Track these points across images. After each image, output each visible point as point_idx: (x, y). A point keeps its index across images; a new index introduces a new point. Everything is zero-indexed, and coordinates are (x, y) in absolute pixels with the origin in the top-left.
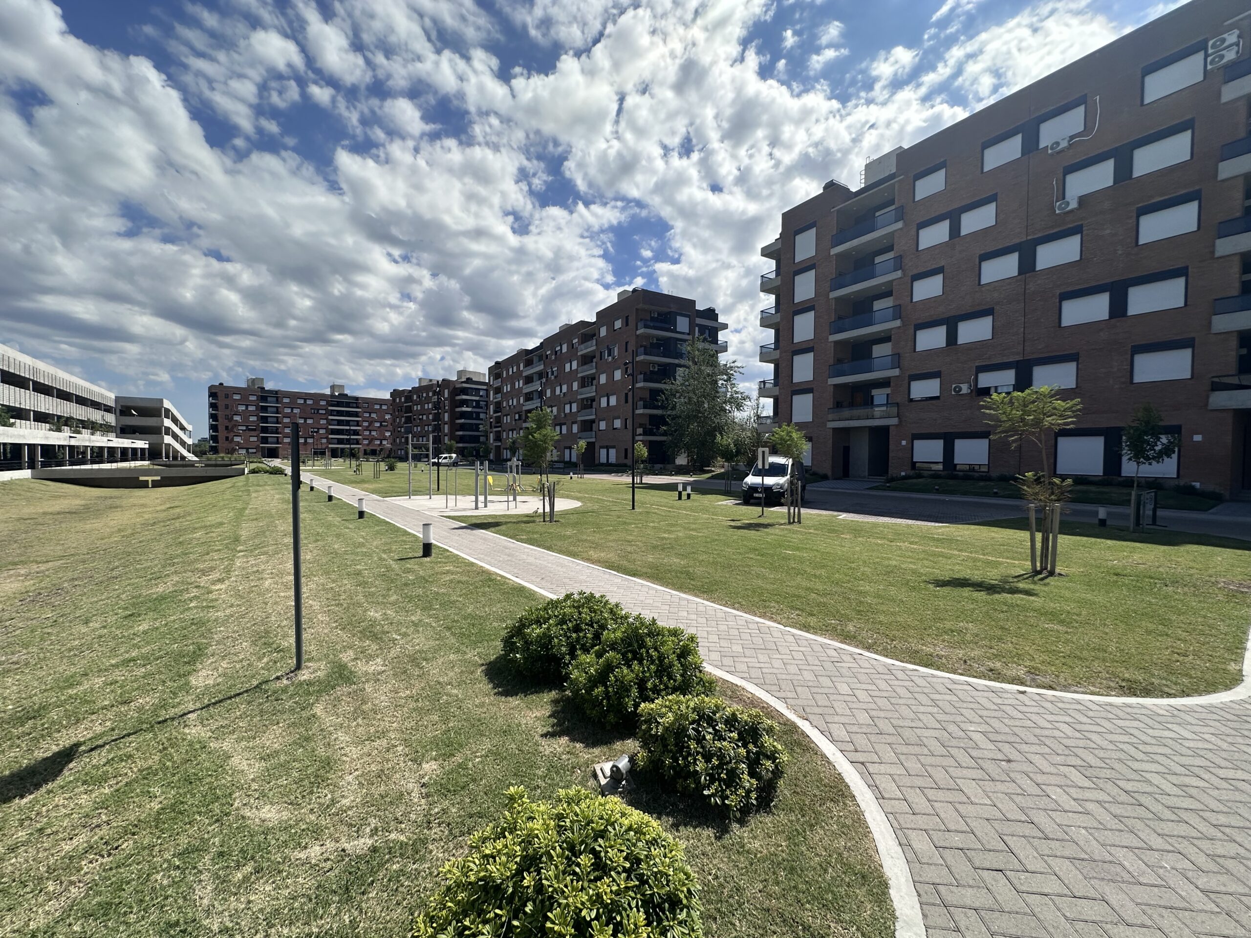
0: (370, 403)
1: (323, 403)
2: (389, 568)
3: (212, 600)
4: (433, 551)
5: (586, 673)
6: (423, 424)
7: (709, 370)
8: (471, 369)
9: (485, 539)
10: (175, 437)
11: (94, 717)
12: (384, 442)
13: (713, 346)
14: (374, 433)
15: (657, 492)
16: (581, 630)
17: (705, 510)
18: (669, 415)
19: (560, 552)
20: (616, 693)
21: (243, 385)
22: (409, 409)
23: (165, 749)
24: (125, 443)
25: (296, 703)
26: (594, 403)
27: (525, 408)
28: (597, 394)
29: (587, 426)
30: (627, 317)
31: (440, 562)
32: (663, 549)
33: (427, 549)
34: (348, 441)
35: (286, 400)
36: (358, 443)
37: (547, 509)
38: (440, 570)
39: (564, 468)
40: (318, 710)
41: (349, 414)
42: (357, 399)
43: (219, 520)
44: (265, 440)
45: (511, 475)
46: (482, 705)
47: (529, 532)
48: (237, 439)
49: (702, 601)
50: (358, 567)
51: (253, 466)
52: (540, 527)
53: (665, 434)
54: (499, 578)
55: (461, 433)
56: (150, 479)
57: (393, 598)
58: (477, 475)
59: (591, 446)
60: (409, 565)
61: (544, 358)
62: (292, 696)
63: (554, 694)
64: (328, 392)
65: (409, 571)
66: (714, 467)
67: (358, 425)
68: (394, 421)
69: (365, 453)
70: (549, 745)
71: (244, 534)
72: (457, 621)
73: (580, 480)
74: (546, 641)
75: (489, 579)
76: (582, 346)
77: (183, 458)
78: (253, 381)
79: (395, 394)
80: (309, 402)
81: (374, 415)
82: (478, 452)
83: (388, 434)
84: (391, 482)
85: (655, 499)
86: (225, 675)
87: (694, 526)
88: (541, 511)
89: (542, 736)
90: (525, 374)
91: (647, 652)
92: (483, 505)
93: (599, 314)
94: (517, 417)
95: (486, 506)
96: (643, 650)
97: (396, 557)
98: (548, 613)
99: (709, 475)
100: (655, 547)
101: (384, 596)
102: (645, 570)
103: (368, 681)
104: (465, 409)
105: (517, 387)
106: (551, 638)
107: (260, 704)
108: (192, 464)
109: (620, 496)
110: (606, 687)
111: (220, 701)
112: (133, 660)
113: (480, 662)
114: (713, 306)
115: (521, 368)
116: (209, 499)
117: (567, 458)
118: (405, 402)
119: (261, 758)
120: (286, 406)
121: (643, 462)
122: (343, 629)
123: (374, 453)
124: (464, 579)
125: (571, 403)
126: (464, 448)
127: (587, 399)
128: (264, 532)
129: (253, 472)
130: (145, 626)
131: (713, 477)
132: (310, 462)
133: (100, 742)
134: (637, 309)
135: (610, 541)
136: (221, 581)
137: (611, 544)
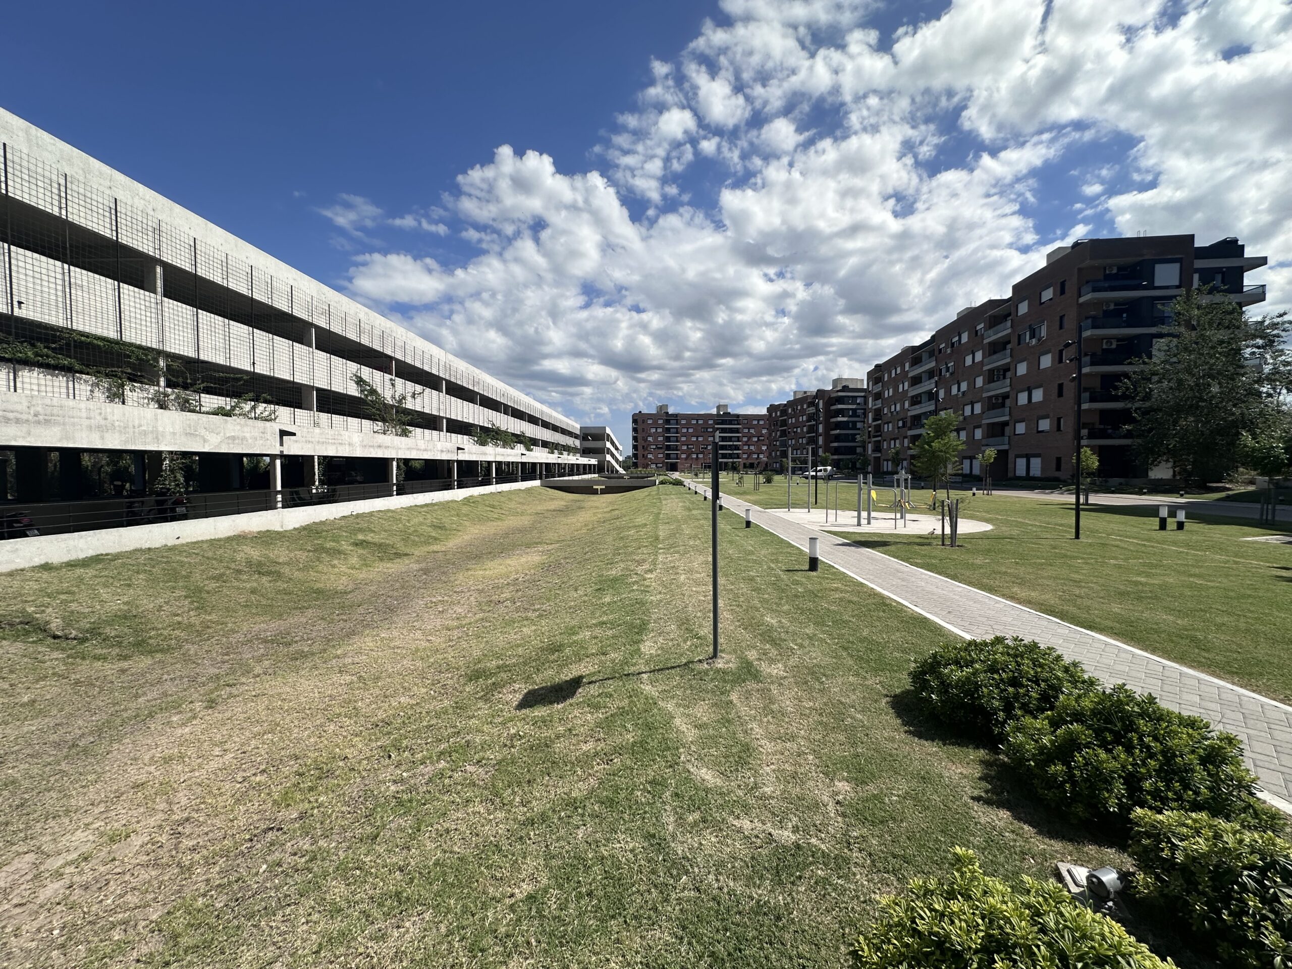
0: (749, 418)
1: (711, 422)
2: (777, 577)
3: (647, 586)
4: (819, 566)
5: (1036, 741)
6: (797, 436)
7: (1223, 335)
8: (845, 377)
9: (872, 559)
10: (613, 455)
11: (588, 660)
12: (761, 456)
13: (1234, 298)
14: (752, 448)
15: (1117, 516)
16: (1022, 686)
17: (1219, 548)
18: (1139, 409)
19: (970, 584)
20: (1086, 780)
21: (654, 412)
22: (784, 423)
23: (631, 696)
24: (584, 461)
25: (716, 686)
26: (1008, 402)
27: (910, 414)
28: (1012, 389)
29: (997, 431)
30: (1063, 284)
31: (827, 578)
32: (1139, 599)
33: (814, 563)
34: (730, 456)
35: (683, 422)
36: (738, 458)
37: (948, 530)
38: (828, 586)
39: (961, 483)
40: (734, 697)
41: (731, 431)
42: (738, 416)
43: (644, 522)
44: (668, 456)
45: (899, 489)
46: (892, 740)
47: (925, 556)
48: (650, 456)
49: (1230, 686)
50: (751, 573)
51: (662, 478)
52: (938, 551)
53: (1129, 435)
54: (894, 604)
55: (836, 444)
56: (599, 487)
57: (786, 608)
58: (860, 489)
59: (1002, 455)
60: (798, 577)
61: (936, 352)
62: (712, 680)
63: (982, 753)
64: (714, 411)
65: (797, 583)
66: (1231, 481)
67: (738, 441)
68: (770, 435)
69: (745, 466)
70: (984, 813)
71: (661, 534)
72: (852, 643)
73: (987, 497)
74: (971, 687)
75: (883, 603)
76: (990, 332)
77: (617, 471)
78: (661, 407)
79: (772, 409)
80: (700, 422)
81: (752, 431)
82: (854, 464)
83: (764, 448)
84: (768, 494)
85: (1116, 527)
86: (662, 648)
87: (1197, 571)
88: (939, 532)
89: (973, 798)
90: (911, 375)
91: (1140, 739)
92: (866, 522)
93: (1016, 288)
94: (900, 424)
95: (869, 523)
96: (1134, 736)
97: (783, 568)
98: (970, 655)
99: (1222, 495)
100: (1122, 594)
101: (778, 605)
102: (1109, 623)
103: (772, 683)
104: (840, 419)
105: (901, 390)
106: (977, 687)
107: (690, 680)
108: (621, 477)
109: (1053, 520)
110: (1069, 767)
111: (662, 670)
112: (604, 623)
113: (885, 692)
114: (1232, 235)
115: (907, 368)
116: (635, 504)
117: (967, 470)
118: (781, 416)
119: (696, 726)
120: (684, 426)
121: (1090, 474)
122: (745, 629)
123: (751, 466)
124: (855, 599)
125: (972, 404)
126: (839, 460)
127: (997, 397)
128: (675, 534)
129: (662, 483)
130: (607, 599)
131: (1228, 498)
132: (701, 475)
133: (594, 679)
134: (1080, 270)
135: (1043, 578)
136: (651, 571)
137: (1046, 582)
